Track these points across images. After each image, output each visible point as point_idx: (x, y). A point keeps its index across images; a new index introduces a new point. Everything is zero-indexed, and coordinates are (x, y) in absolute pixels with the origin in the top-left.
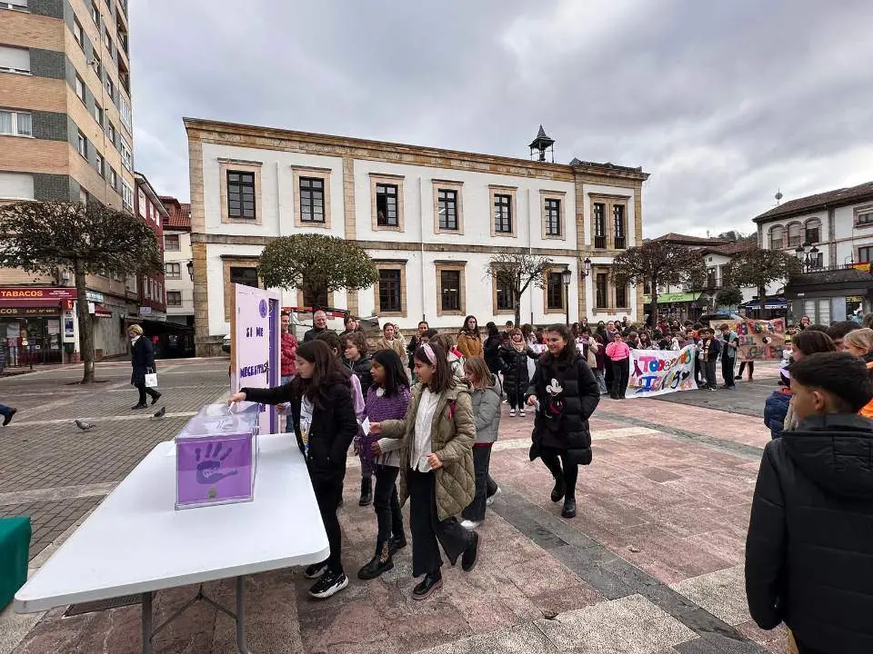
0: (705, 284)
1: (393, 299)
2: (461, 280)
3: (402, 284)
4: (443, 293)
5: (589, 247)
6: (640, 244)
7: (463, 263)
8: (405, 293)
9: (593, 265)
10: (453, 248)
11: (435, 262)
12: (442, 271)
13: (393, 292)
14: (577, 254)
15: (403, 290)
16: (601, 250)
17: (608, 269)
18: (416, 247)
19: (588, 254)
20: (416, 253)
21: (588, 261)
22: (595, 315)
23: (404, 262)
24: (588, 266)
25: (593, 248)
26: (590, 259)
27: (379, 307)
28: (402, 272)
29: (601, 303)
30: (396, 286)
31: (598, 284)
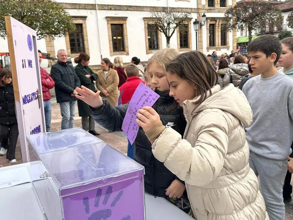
0: (267, 29)
1: (79, 45)
2: (125, 30)
3: (85, 34)
4: (113, 40)
5: (204, 6)
6: (235, 4)
7: (125, 19)
8: (87, 40)
9: (207, 19)
10: (117, 8)
11: (107, 18)
12: (112, 24)
13: (78, 40)
14: (197, 10)
15: (85, 38)
16: (212, 8)
17: (216, 21)
18: (92, 7)
19: (204, 11)
20: (93, 11)
21: (204, 16)
22: (208, 51)
23: (84, 18)
24: (204, 19)
25: (207, 7)
26: (205, 14)
27: (69, 50)
28: (84, 26)
29: (212, 43)
30: (80, 36)
31: (210, 31)
